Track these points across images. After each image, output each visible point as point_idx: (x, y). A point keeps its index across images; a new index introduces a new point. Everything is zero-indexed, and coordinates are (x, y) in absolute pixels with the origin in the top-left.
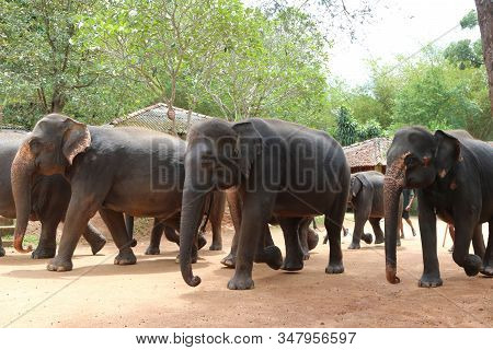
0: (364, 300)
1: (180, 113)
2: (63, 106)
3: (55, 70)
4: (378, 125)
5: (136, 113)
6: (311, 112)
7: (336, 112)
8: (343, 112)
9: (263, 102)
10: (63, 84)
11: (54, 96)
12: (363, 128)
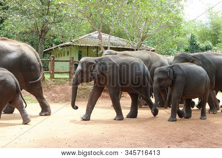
0: (193, 136)
1: (105, 36)
2: (47, 32)
3: (43, 14)
4: (210, 44)
5: (84, 36)
6: (174, 36)
7: (189, 36)
8: (193, 37)
9: (149, 31)
10: (47, 21)
11: (43, 27)
12: (202, 45)
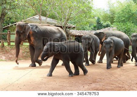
1: (43, 18)
2: (5, 15)
3: (2, 3)
4: (109, 23)
5: (30, 18)
6: (87, 18)
7: (96, 18)
8: (99, 19)
9: (72, 15)
10: (5, 8)
11: (2, 12)
12: (105, 24)
